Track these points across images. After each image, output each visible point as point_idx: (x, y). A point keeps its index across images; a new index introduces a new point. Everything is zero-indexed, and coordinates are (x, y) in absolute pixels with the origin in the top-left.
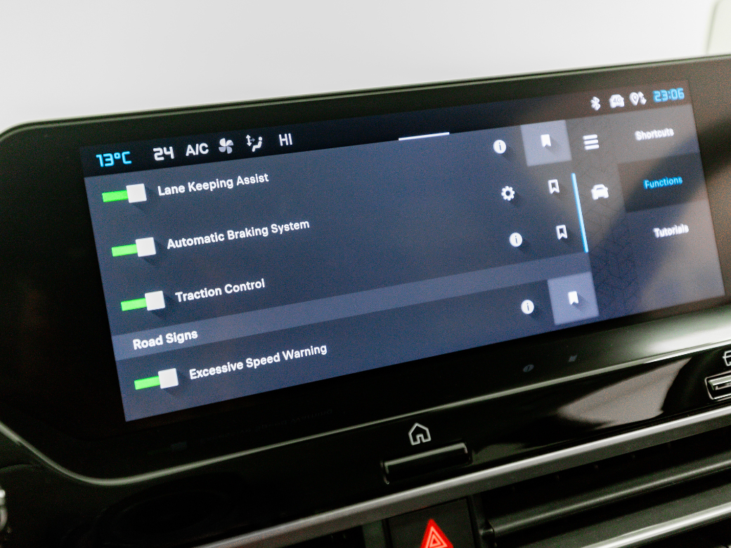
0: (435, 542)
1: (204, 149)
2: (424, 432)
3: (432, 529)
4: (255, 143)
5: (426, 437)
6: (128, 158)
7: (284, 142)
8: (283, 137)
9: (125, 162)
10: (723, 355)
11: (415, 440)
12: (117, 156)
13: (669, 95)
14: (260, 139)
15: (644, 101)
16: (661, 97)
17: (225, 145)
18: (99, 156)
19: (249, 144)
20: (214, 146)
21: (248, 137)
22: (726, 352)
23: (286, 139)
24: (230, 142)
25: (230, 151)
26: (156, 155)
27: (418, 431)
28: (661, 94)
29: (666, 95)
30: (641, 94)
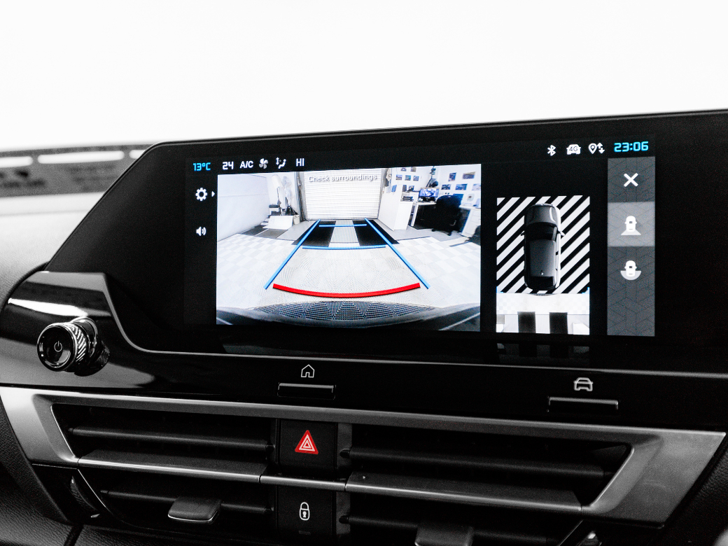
0: (307, 445)
1: (251, 164)
2: (311, 371)
3: (307, 437)
4: (281, 163)
5: (311, 375)
6: (209, 166)
7: (299, 164)
8: (299, 161)
9: (207, 169)
10: (575, 379)
11: (304, 375)
12: (204, 165)
13: (630, 147)
14: (285, 160)
15: (602, 151)
16: (622, 148)
17: (263, 162)
18: (195, 164)
19: (277, 163)
20: (257, 163)
21: (278, 159)
22: (580, 379)
23: (300, 162)
24: (266, 161)
25: (265, 167)
26: (224, 166)
27: (308, 369)
28: (622, 146)
29: (628, 147)
30: (600, 145)
